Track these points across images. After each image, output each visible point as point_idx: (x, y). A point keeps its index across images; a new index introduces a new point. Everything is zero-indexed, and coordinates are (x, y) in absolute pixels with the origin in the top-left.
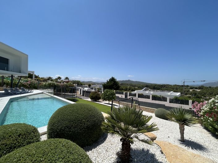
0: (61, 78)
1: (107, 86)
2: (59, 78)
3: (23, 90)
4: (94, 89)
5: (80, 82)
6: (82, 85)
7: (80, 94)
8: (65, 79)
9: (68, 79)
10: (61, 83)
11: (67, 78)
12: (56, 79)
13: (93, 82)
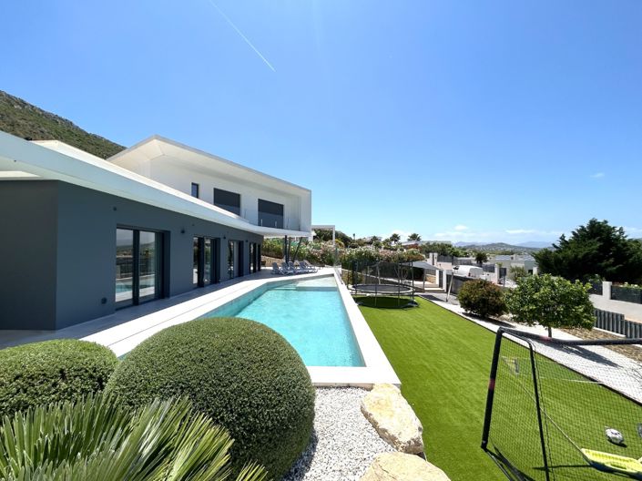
0: (398, 238)
1: (558, 262)
2: (395, 238)
3: (303, 266)
4: (496, 270)
5: (450, 246)
6: (456, 255)
7: (441, 285)
8: (409, 240)
9: (419, 239)
10: (396, 250)
11: (414, 237)
12: (387, 241)
13: (510, 246)
